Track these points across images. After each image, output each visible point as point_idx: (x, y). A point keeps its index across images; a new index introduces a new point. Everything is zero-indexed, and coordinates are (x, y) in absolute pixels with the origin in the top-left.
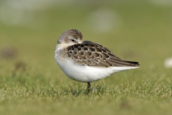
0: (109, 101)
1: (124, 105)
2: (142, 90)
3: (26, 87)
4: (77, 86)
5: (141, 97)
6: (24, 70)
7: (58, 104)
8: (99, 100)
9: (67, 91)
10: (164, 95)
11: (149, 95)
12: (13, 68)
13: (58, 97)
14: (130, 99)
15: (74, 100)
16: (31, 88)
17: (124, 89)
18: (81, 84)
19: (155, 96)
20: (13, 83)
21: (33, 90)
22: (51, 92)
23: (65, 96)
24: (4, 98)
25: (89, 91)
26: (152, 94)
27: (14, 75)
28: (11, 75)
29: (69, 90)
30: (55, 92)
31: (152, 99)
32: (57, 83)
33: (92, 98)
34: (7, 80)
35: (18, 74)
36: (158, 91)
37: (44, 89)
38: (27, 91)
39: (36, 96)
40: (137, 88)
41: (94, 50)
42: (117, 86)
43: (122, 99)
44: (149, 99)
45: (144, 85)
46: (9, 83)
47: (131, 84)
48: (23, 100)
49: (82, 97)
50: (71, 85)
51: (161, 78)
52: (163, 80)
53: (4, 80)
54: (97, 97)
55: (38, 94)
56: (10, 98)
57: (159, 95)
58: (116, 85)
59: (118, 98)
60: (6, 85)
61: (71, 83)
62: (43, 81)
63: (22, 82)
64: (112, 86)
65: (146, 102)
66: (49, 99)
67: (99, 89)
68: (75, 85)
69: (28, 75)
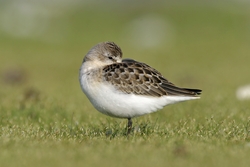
0: (158, 146)
1: (179, 151)
2: (204, 130)
3: (40, 124)
4: (112, 124)
5: (204, 141)
6: (37, 100)
7: (86, 149)
8: (143, 143)
9: (98, 131)
10: (235, 138)
11: (214, 138)
12: (21, 97)
13: (85, 139)
14: (187, 142)
15: (107, 143)
16: (46, 126)
17: (179, 128)
18: (118, 120)
19: (223, 139)
20: (21, 118)
21: (50, 129)
22: (76, 132)
23: (95, 138)
24: (8, 140)
25: (129, 130)
26: (219, 136)
27: (23, 107)
28: (18, 106)
29: (101, 129)
30: (81, 132)
31: (219, 143)
32: (83, 119)
33: (133, 141)
34: (13, 114)
35: (28, 105)
36: (227, 133)
37: (65, 128)
38: (42, 129)
39: (54, 138)
40: (198, 128)
41: (141, 72)
42: (169, 125)
43: (176, 143)
44: (214, 143)
45: (207, 123)
46: (16, 118)
47: (188, 122)
48: (36, 142)
49: (120, 139)
50: (104, 122)
51: (232, 114)
52: (235, 117)
53: (9, 113)
54: (141, 139)
55: (57, 135)
56: (17, 139)
57: (229, 138)
58: (167, 123)
59: (170, 142)
60: (11, 122)
61: (104, 119)
62: (64, 116)
63: (34, 117)
64: (162, 124)
65: (210, 148)
66: (73, 141)
67: (143, 128)
68: (109, 122)
69: (42, 107)
